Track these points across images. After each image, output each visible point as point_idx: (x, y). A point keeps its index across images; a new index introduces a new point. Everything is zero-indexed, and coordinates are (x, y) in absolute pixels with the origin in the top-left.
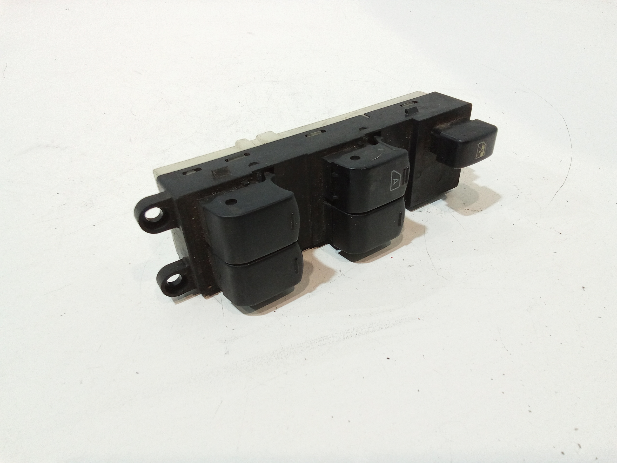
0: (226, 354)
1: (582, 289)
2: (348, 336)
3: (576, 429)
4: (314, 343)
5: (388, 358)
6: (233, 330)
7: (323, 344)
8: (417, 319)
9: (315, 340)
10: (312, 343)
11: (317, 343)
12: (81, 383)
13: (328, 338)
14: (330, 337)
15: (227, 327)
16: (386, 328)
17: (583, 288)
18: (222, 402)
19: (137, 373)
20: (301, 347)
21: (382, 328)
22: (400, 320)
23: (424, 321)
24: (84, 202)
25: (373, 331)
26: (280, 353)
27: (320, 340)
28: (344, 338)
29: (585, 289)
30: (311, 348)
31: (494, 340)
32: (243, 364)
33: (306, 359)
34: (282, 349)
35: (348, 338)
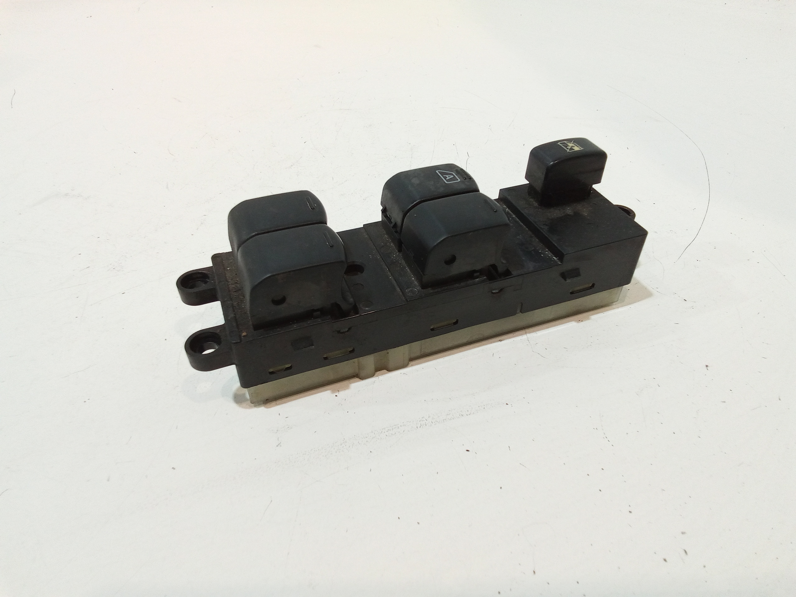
0: (277, 446)
1: (705, 367)
2: (422, 425)
3: (683, 533)
4: (381, 433)
5: (468, 451)
6: (286, 418)
7: (392, 434)
8: (504, 404)
9: (382, 429)
10: (379, 433)
11: (384, 432)
12: (108, 480)
13: (398, 427)
14: (401, 426)
15: (279, 414)
16: (467, 415)
17: (707, 366)
18: (271, 501)
19: (173, 468)
20: (367, 437)
21: (462, 415)
22: (484, 405)
23: (512, 406)
24: (111, 264)
25: (452, 419)
26: (341, 445)
27: (388, 430)
28: (417, 427)
29: (708, 368)
30: (378, 439)
31: (594, 429)
32: (297, 458)
33: (371, 452)
34: (343, 441)
35: (421, 427)
